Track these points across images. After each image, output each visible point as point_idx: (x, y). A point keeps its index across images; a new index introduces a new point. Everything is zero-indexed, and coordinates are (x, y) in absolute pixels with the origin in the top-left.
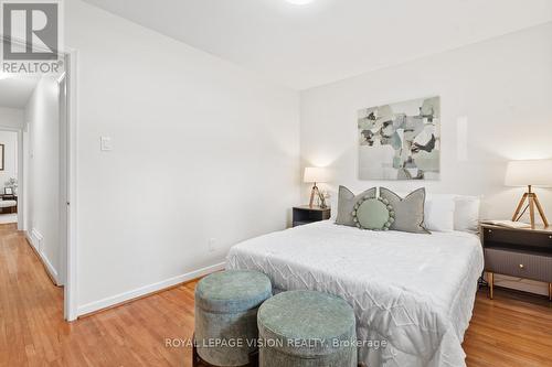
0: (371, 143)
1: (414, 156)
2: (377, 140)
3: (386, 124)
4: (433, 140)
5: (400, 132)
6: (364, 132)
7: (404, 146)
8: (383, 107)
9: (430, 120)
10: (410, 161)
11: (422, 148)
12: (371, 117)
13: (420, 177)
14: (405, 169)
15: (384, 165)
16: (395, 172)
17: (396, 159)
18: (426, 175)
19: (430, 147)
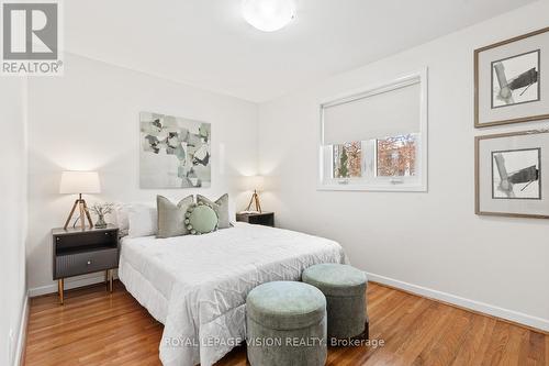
0: (157, 151)
1: (195, 168)
2: (163, 148)
3: (172, 135)
4: (208, 157)
5: (184, 145)
6: (149, 137)
7: (187, 158)
8: (169, 117)
9: (206, 140)
10: (192, 171)
11: (200, 162)
12: (157, 123)
13: (199, 186)
14: (188, 178)
15: (170, 174)
16: (179, 181)
17: (180, 169)
18: (203, 184)
19: (205, 161)
